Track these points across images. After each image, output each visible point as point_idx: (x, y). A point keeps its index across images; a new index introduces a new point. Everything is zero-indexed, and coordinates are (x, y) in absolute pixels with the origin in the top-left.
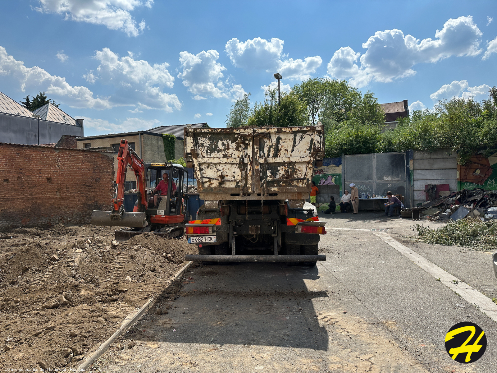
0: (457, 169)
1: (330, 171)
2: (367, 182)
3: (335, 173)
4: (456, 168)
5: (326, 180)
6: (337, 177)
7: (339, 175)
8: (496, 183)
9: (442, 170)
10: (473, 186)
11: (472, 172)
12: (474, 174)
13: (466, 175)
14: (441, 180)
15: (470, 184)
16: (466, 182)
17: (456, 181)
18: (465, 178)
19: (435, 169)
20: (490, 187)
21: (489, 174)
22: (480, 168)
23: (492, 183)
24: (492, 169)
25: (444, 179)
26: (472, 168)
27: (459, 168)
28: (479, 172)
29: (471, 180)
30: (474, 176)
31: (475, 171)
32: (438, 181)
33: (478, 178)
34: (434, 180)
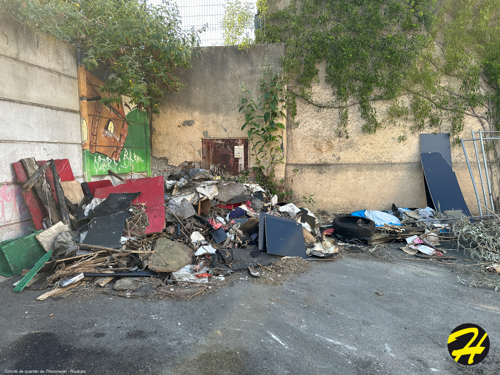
0: (79, 112)
4: (77, 109)
8: (133, 158)
9: (49, 110)
10: (106, 164)
11: (104, 126)
12: (107, 132)
13: (95, 134)
14: (49, 144)
15: (103, 159)
16: (97, 152)
17: (81, 148)
18: (94, 142)
19: (33, 104)
20: (127, 165)
21: (125, 136)
22: (113, 119)
23: (129, 158)
24: (128, 123)
25: (56, 141)
26: (102, 117)
27: (85, 112)
28: (113, 127)
29: (103, 148)
30: (106, 137)
31: (108, 125)
32: (42, 149)
33: (112, 144)
34: (32, 144)
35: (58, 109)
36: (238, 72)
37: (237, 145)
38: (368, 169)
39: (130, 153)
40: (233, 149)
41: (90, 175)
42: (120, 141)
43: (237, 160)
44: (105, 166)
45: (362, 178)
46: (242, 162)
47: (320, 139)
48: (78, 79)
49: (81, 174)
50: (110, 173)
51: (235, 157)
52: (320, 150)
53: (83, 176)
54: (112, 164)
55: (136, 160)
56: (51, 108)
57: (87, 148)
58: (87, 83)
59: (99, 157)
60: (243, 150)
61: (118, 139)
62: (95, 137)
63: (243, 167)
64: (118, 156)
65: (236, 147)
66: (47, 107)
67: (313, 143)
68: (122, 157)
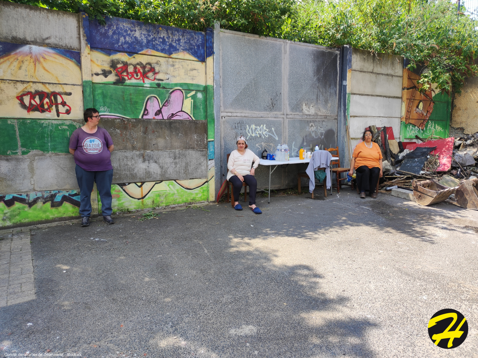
0: (401, 98)
1: (176, 74)
2: (270, 116)
3: (194, 82)
4: (400, 96)
5: (166, 103)
6: (200, 95)
7: (206, 90)
8: (435, 127)
9: (385, 98)
10: (414, 131)
11: (416, 106)
12: (417, 109)
13: (410, 111)
14: (383, 118)
15: (413, 128)
16: (410, 123)
17: (400, 121)
18: (408, 116)
19: (377, 96)
20: (430, 133)
21: (431, 112)
22: (423, 100)
23: (432, 127)
24: (434, 103)
25: (386, 116)
26: (416, 100)
27: (405, 97)
28: (422, 106)
29: (414, 120)
30: (417, 113)
31: (419, 105)
32: (379, 121)
33: (421, 118)
34: (375, 117)
35: (389, 97)
39: (433, 124)
41: (404, 138)
42: (426, 115)
44: (414, 132)
48: (402, 77)
49: (399, 137)
50: (417, 137)
53: (400, 138)
54: (419, 131)
55: (437, 129)
56: (386, 97)
57: (404, 120)
58: (408, 78)
59: (411, 126)
61: (425, 114)
62: (409, 113)
64: (424, 126)
66: (384, 96)
68: (426, 127)
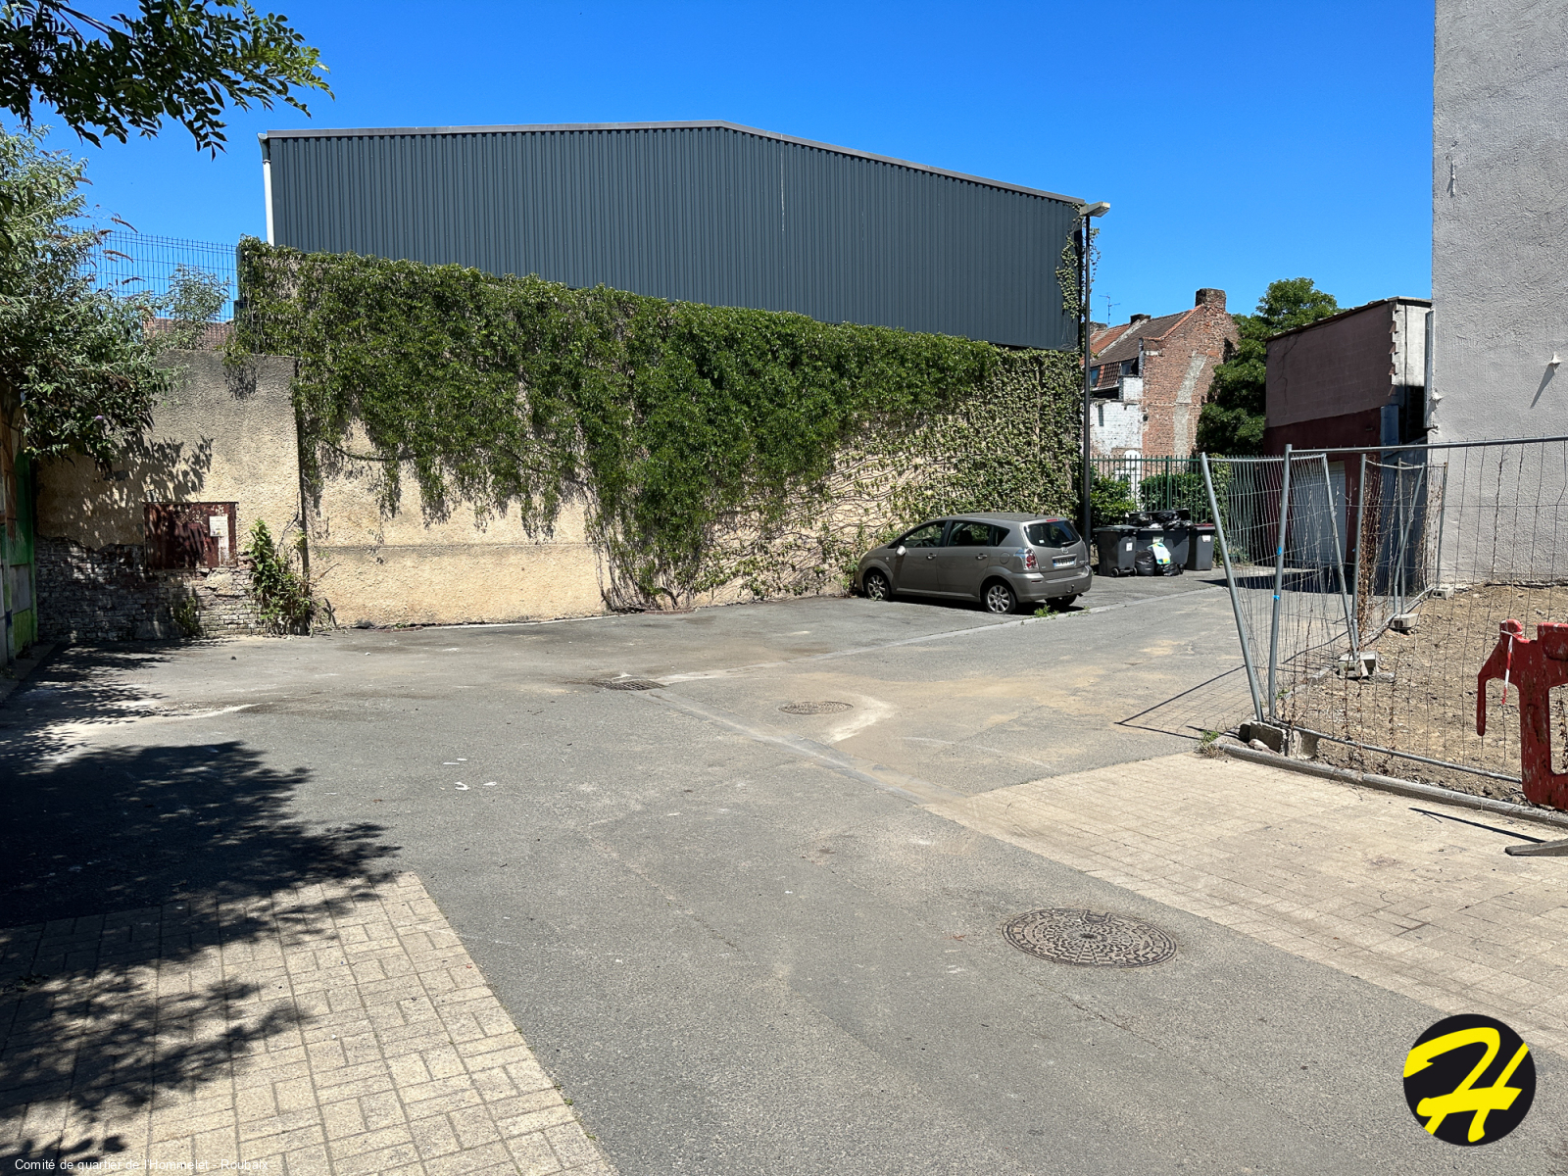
21: (16, 499)
23: (19, 538)
24: (15, 477)
31: (7, 483)
36: (214, 395)
37: (215, 514)
38: (435, 555)
40: (207, 522)
43: (215, 540)
45: (428, 567)
46: (224, 543)
47: (356, 507)
51: (212, 534)
52: (359, 525)
60: (226, 523)
63: (227, 551)
65: (211, 518)
67: (345, 514)
